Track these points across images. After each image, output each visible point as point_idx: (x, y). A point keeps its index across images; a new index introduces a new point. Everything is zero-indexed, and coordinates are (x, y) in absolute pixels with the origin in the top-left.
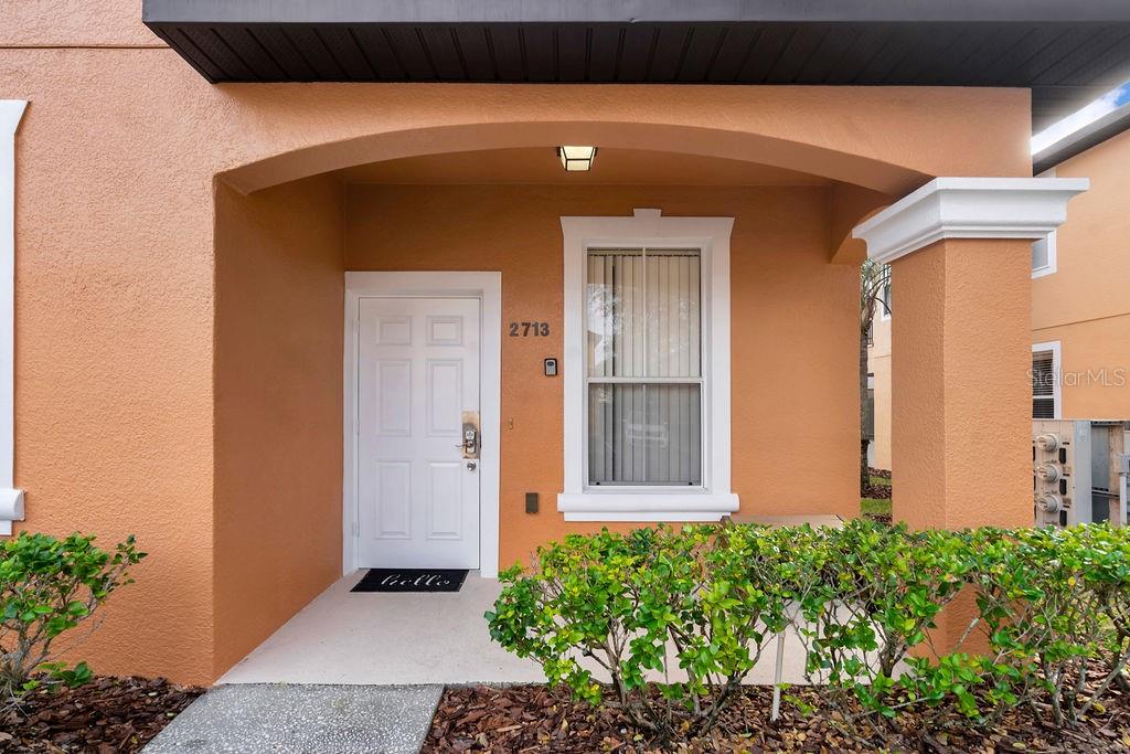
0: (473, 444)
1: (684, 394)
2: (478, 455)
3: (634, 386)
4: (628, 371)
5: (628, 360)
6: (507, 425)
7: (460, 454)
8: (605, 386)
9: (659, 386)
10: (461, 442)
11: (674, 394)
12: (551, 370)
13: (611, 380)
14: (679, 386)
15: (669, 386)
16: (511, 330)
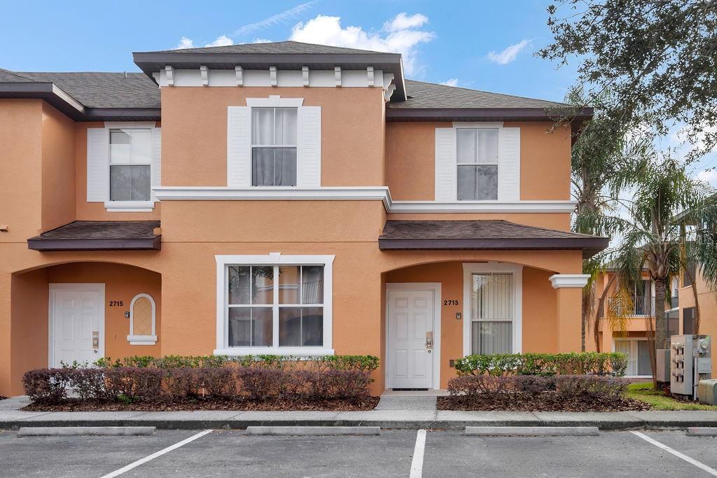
0: (430, 344)
1: (507, 325)
2: (431, 347)
3: (489, 322)
4: (486, 317)
5: (486, 312)
6: (443, 336)
7: (425, 347)
8: (478, 322)
9: (498, 322)
10: (425, 342)
11: (503, 324)
12: (459, 317)
13: (480, 320)
14: (505, 322)
15: (502, 322)
16: (445, 303)
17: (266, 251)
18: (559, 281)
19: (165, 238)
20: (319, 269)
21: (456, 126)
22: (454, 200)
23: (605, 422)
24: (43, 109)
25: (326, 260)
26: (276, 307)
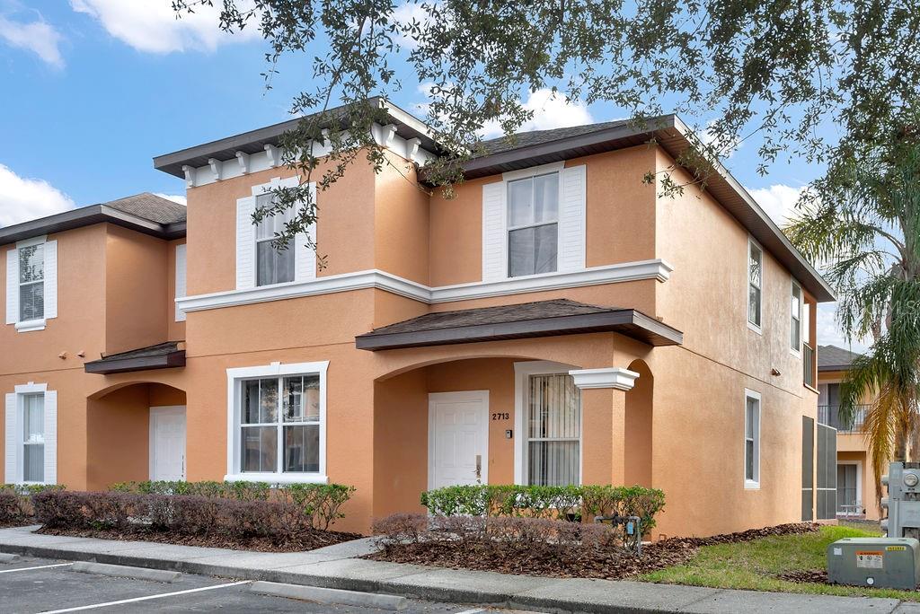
5: (551, 428)
6: (491, 462)
7: (475, 476)
8: (538, 442)
10: (475, 469)
12: (509, 435)
16: (494, 417)
17: (266, 361)
18: (584, 378)
19: (189, 354)
20: (313, 379)
21: (507, 177)
22: (504, 277)
23: (453, 591)
24: (108, 232)
25: (319, 367)
26: (280, 425)
